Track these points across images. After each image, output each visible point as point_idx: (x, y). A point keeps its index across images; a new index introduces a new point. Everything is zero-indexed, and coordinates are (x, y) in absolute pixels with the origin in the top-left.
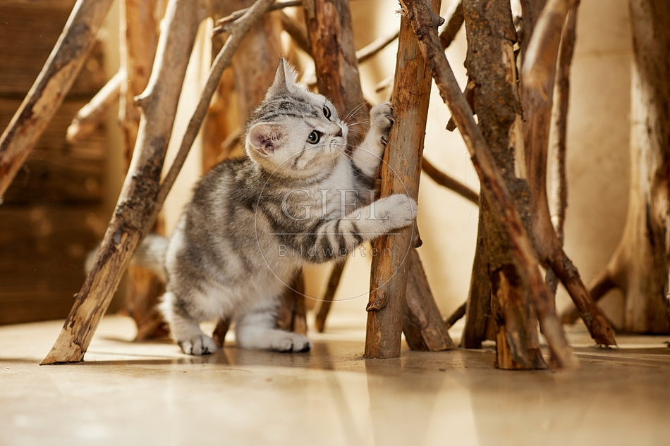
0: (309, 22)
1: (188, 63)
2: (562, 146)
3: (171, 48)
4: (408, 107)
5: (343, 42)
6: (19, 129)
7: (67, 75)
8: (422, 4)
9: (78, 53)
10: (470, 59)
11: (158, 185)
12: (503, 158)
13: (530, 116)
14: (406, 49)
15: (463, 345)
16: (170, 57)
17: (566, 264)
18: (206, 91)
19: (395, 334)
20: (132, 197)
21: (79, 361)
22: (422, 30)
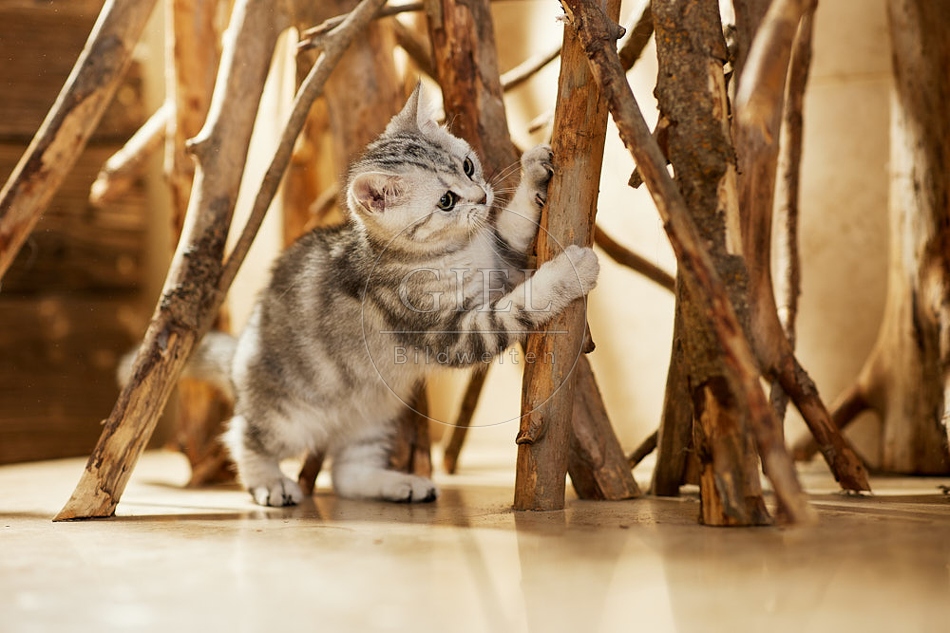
0: (433, 34)
1: (262, 91)
2: (793, 209)
3: (239, 71)
4: (574, 155)
5: (482, 62)
6: (22, 187)
7: (91, 110)
8: (594, 8)
9: (106, 78)
10: (662, 85)
11: (220, 265)
12: (710, 226)
13: (747, 166)
14: (572, 72)
15: (653, 491)
16: (237, 83)
17: (799, 377)
18: (287, 132)
19: (557, 476)
20: (184, 283)
21: (109, 516)
22: (594, 45)
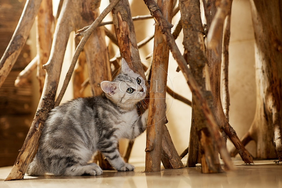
0: (116, 30)
1: (65, 50)
2: (226, 79)
3: (58, 44)
4: (160, 63)
5: (131, 38)
7: (14, 57)
8: (164, 19)
9: (18, 47)
10: (185, 41)
11: (54, 102)
12: (201, 82)
13: (212, 66)
14: (158, 39)
15: (187, 166)
16: (57, 48)
17: (230, 129)
18: (73, 61)
19: (158, 161)
20: (43, 108)
21: (23, 179)
22: (164, 30)
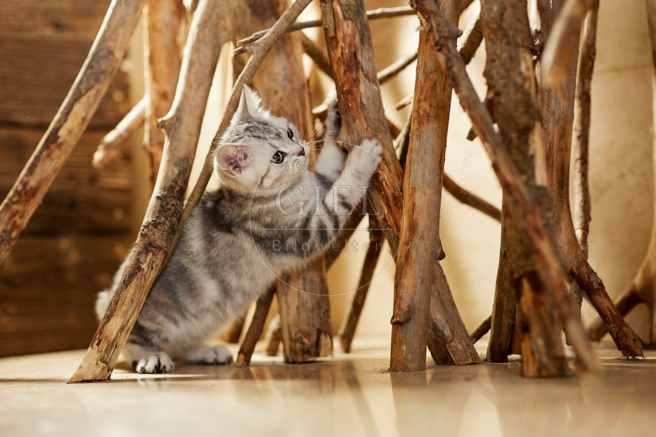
0: (329, 40)
1: (211, 84)
2: (584, 160)
3: (194, 70)
4: (428, 120)
5: (363, 59)
6: (45, 154)
7: (92, 100)
8: (440, 16)
9: (102, 77)
10: (489, 68)
11: (183, 205)
12: (524, 165)
13: (551, 129)
14: (425, 63)
15: (489, 360)
16: (192, 79)
17: (590, 276)
18: (228, 110)
19: (420, 347)
20: (157, 217)
21: (109, 380)
22: (440, 42)
